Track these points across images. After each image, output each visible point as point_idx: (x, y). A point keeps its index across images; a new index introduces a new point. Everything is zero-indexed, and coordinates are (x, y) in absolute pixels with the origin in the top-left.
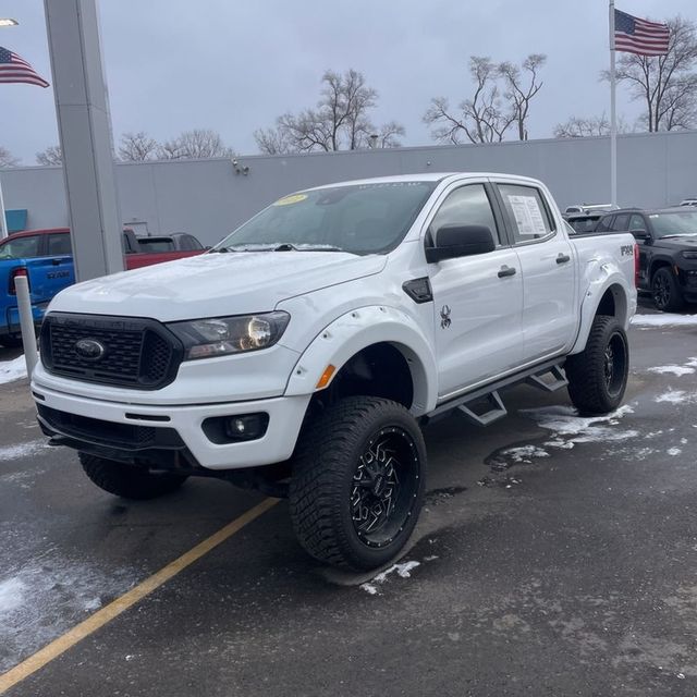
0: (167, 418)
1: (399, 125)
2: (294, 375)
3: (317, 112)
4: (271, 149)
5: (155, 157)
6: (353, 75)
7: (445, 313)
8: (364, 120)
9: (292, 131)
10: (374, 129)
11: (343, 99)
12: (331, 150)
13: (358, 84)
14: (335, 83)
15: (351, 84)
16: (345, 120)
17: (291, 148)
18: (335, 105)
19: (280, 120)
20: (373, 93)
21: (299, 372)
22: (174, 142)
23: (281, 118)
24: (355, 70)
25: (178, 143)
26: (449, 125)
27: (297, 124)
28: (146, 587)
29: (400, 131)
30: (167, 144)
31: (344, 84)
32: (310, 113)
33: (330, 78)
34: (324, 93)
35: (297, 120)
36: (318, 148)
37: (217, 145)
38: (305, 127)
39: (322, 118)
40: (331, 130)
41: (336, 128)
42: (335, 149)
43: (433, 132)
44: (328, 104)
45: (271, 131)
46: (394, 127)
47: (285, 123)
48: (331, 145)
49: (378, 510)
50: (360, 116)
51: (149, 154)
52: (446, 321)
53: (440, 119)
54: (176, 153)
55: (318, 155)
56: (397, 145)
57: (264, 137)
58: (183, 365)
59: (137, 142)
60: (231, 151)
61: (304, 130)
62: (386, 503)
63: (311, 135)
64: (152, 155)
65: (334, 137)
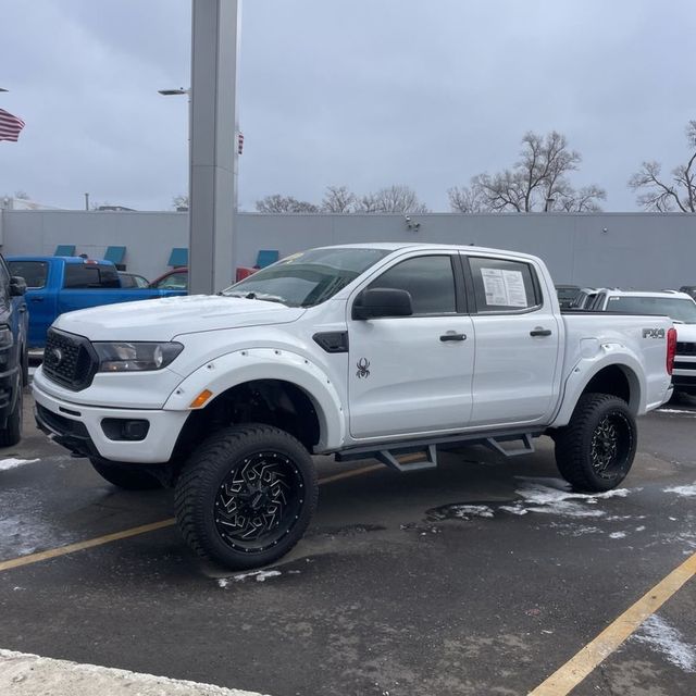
0: (78, 414)
1: (600, 187)
2: (174, 395)
3: (514, 172)
4: (463, 207)
5: (352, 211)
6: (555, 137)
7: (363, 364)
8: (563, 183)
9: (486, 190)
10: (572, 192)
11: (542, 160)
12: (523, 211)
13: (559, 146)
14: (535, 145)
15: (552, 147)
16: (542, 182)
17: (483, 207)
18: (532, 166)
19: (475, 179)
20: (576, 156)
21: (178, 392)
22: (372, 197)
23: (477, 178)
24: (558, 133)
25: (375, 198)
26: (659, 190)
27: (492, 184)
28: (71, 549)
29: (601, 194)
30: (365, 198)
31: (544, 146)
32: (507, 173)
33: (530, 139)
34: (524, 154)
35: (493, 179)
36: (510, 208)
37: (411, 201)
38: (500, 187)
39: (518, 179)
40: (525, 190)
41: (530, 189)
42: (527, 210)
43: (639, 197)
44: (527, 165)
45: (465, 189)
46: (594, 190)
47: (480, 182)
48: (524, 205)
49: (258, 522)
50: (559, 178)
51: (348, 206)
52: (363, 371)
53: (649, 183)
54: (372, 207)
55: (509, 215)
56: (595, 209)
57: (458, 195)
58: (96, 375)
59: (339, 195)
60: (424, 207)
61: (499, 190)
62: (269, 518)
63: (504, 195)
64: (351, 208)
65: (527, 198)
